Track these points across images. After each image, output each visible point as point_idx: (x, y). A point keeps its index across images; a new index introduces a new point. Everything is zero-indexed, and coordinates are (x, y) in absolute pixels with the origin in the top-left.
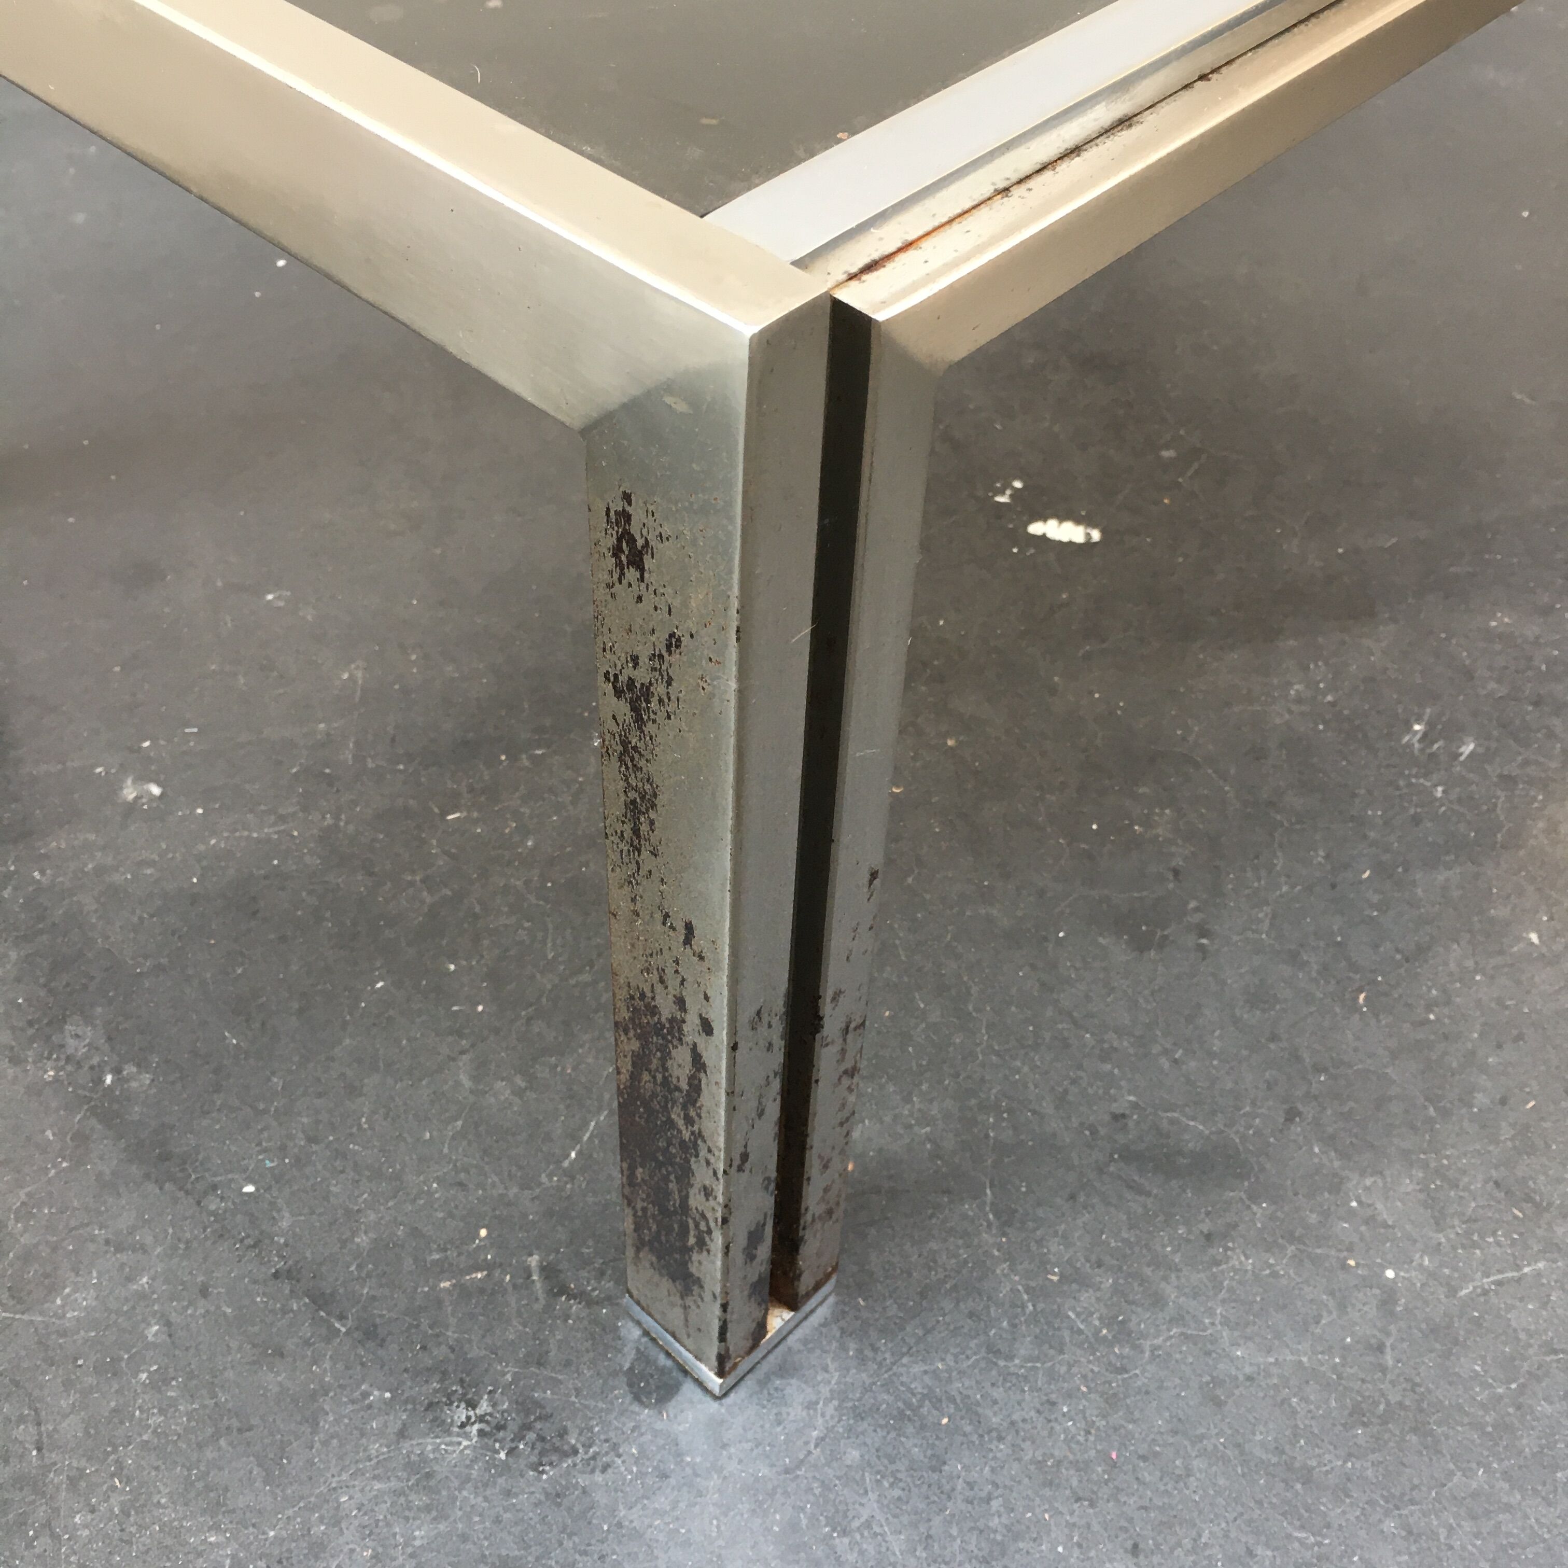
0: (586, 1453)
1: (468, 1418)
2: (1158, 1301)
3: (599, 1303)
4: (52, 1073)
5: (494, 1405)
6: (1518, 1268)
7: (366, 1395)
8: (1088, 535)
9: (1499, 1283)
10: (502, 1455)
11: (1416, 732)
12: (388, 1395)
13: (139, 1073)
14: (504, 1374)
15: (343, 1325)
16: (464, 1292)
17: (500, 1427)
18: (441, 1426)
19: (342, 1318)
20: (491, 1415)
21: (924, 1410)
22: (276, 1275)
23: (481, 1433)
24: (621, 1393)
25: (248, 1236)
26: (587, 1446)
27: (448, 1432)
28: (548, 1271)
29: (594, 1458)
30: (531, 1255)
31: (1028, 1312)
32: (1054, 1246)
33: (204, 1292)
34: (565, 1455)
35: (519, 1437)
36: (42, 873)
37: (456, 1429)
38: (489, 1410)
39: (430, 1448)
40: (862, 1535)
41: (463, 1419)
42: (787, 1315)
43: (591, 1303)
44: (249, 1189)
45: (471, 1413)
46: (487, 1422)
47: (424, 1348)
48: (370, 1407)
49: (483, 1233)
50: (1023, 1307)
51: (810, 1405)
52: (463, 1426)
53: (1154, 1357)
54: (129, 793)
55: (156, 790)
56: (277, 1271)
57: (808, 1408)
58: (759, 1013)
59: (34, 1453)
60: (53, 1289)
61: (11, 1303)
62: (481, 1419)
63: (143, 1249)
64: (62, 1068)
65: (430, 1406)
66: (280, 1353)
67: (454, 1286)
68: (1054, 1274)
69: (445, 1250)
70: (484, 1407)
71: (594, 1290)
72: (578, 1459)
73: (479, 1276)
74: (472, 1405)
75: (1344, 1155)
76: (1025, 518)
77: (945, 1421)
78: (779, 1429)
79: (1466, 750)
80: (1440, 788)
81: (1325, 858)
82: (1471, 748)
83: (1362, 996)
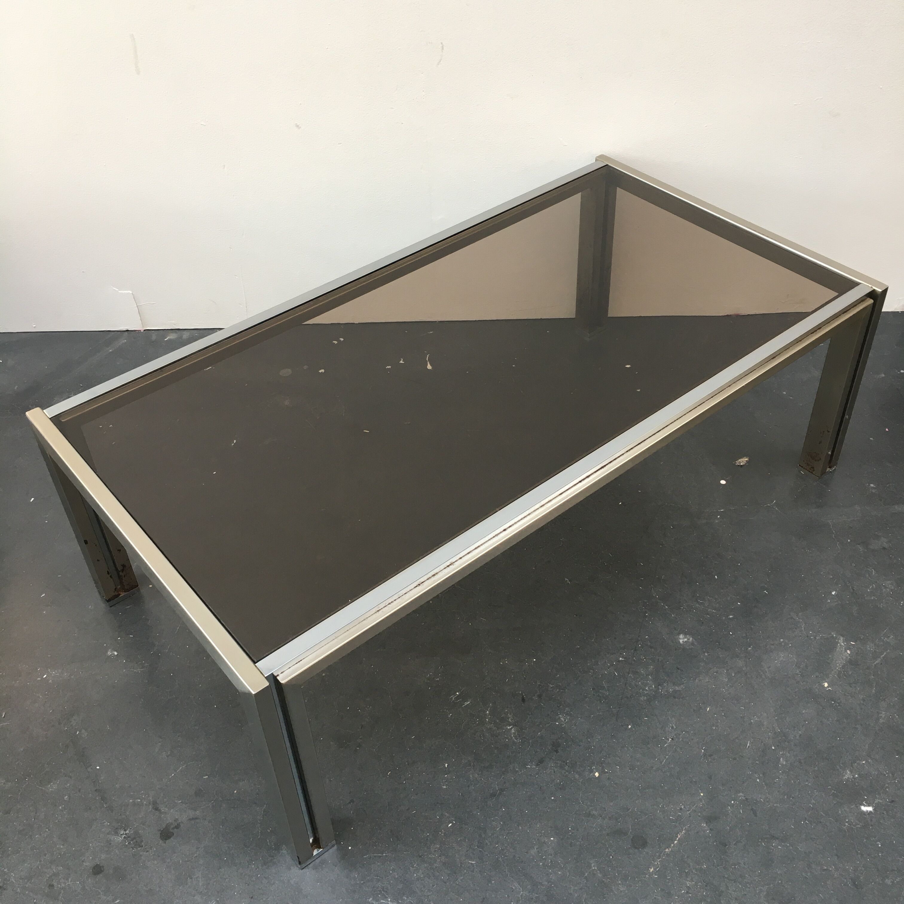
0: (145, 847)
1: (123, 833)
4: (66, 728)
5: (130, 832)
6: (383, 854)
7: (104, 823)
9: (375, 856)
10: (127, 844)
11: (456, 695)
12: (109, 824)
14: (135, 825)
15: (106, 805)
16: (134, 804)
17: (129, 837)
18: (116, 833)
19: (106, 803)
20: (128, 833)
21: (222, 855)
23: (125, 837)
24: (158, 835)
25: (93, 779)
26: (145, 846)
27: (118, 836)
29: (146, 849)
31: (258, 838)
33: (80, 790)
34: (140, 847)
35: (132, 840)
36: (82, 672)
37: (120, 835)
38: (129, 832)
39: (112, 838)
40: (194, 880)
41: (122, 833)
44: (98, 768)
45: (124, 832)
46: (127, 835)
47: (120, 815)
48: (104, 826)
52: (121, 835)
54: (109, 653)
55: (116, 653)
56: (97, 789)
57: (197, 849)
59: (33, 820)
60: (49, 782)
61: (40, 784)
62: (126, 834)
63: (71, 777)
64: (69, 728)
65: (116, 829)
66: (90, 809)
67: (133, 802)
68: (269, 830)
70: (127, 832)
71: (163, 810)
72: (142, 848)
73: (139, 800)
74: (125, 830)
77: (226, 859)
78: (188, 852)
79: (466, 704)
80: (451, 714)
81: (405, 730)
82: (468, 703)
83: (389, 773)
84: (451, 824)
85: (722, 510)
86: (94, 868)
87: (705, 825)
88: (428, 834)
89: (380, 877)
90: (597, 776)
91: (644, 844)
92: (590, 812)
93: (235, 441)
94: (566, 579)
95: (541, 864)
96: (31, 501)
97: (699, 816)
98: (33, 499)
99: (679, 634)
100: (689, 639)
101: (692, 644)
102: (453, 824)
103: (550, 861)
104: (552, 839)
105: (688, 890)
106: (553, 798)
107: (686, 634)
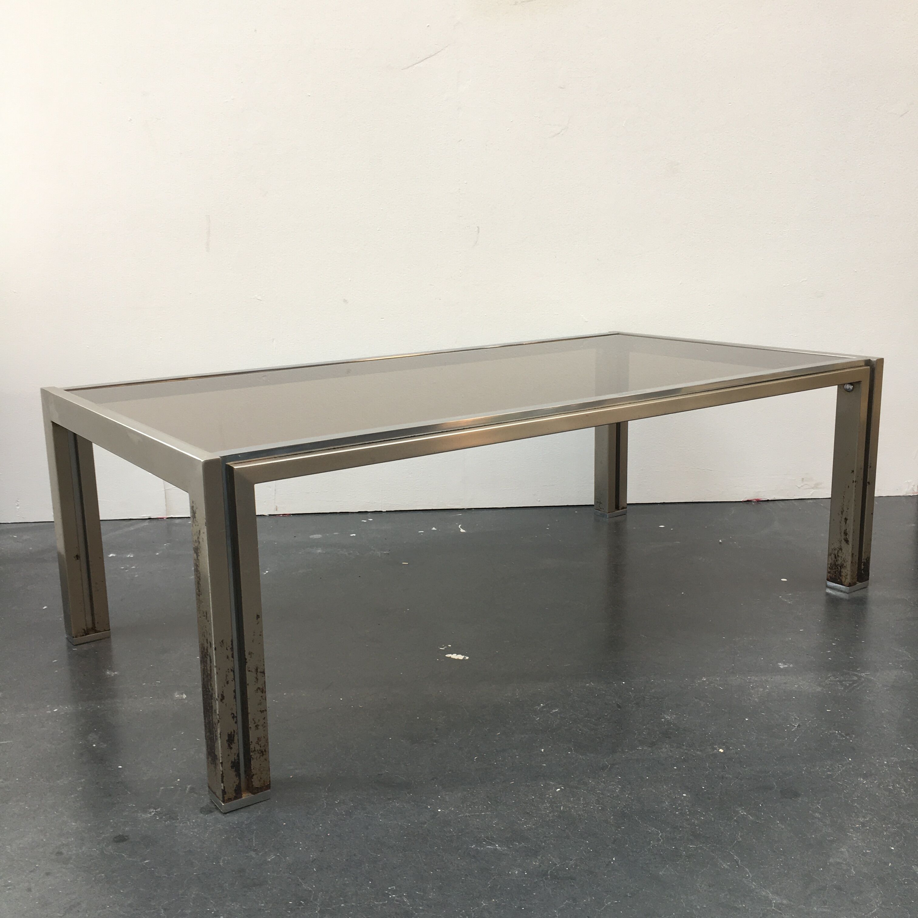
1: (153, 811)
2: (365, 809)
3: (202, 795)
4: (81, 742)
5: (161, 810)
6: (481, 813)
8: (464, 658)
9: (472, 815)
10: (158, 819)
11: (541, 706)
12: (134, 805)
13: (104, 745)
14: (168, 805)
15: (130, 793)
16: (166, 790)
17: (160, 814)
18: (145, 812)
19: (131, 791)
21: (280, 822)
23: (155, 814)
24: (197, 811)
25: (115, 775)
26: (182, 819)
27: (147, 813)
28: (192, 788)
29: (182, 821)
30: (189, 785)
32: (341, 797)
33: (97, 783)
34: (175, 820)
35: (165, 816)
36: (101, 706)
37: (149, 813)
39: (139, 815)
40: (246, 841)
42: (251, 795)
43: (199, 795)
44: (120, 767)
46: (158, 812)
47: (149, 798)
48: (128, 807)
49: (179, 780)
50: (324, 806)
51: (248, 818)
52: (151, 812)
56: (119, 782)
58: (222, 641)
60: (59, 779)
63: (86, 775)
64: (84, 742)
65: (144, 808)
66: (110, 796)
67: (164, 788)
69: (166, 782)
70: (159, 810)
72: (178, 821)
73: (172, 787)
74: (156, 809)
75: (444, 787)
76: (447, 653)
77: (284, 824)
79: (554, 711)
80: (538, 718)
81: (487, 729)
82: (556, 710)
83: (476, 757)
84: (559, 789)
85: (790, 594)
86: (116, 837)
87: (862, 779)
88: (533, 797)
89: (480, 829)
90: (722, 752)
91: (796, 795)
92: (722, 775)
93: (267, 572)
94: (641, 635)
95: (677, 813)
96: (44, 608)
97: (853, 774)
98: (45, 607)
99: (777, 663)
100: (789, 666)
101: (795, 668)
102: (561, 789)
103: (688, 811)
104: (684, 795)
105: (863, 824)
106: (675, 768)
107: (784, 663)
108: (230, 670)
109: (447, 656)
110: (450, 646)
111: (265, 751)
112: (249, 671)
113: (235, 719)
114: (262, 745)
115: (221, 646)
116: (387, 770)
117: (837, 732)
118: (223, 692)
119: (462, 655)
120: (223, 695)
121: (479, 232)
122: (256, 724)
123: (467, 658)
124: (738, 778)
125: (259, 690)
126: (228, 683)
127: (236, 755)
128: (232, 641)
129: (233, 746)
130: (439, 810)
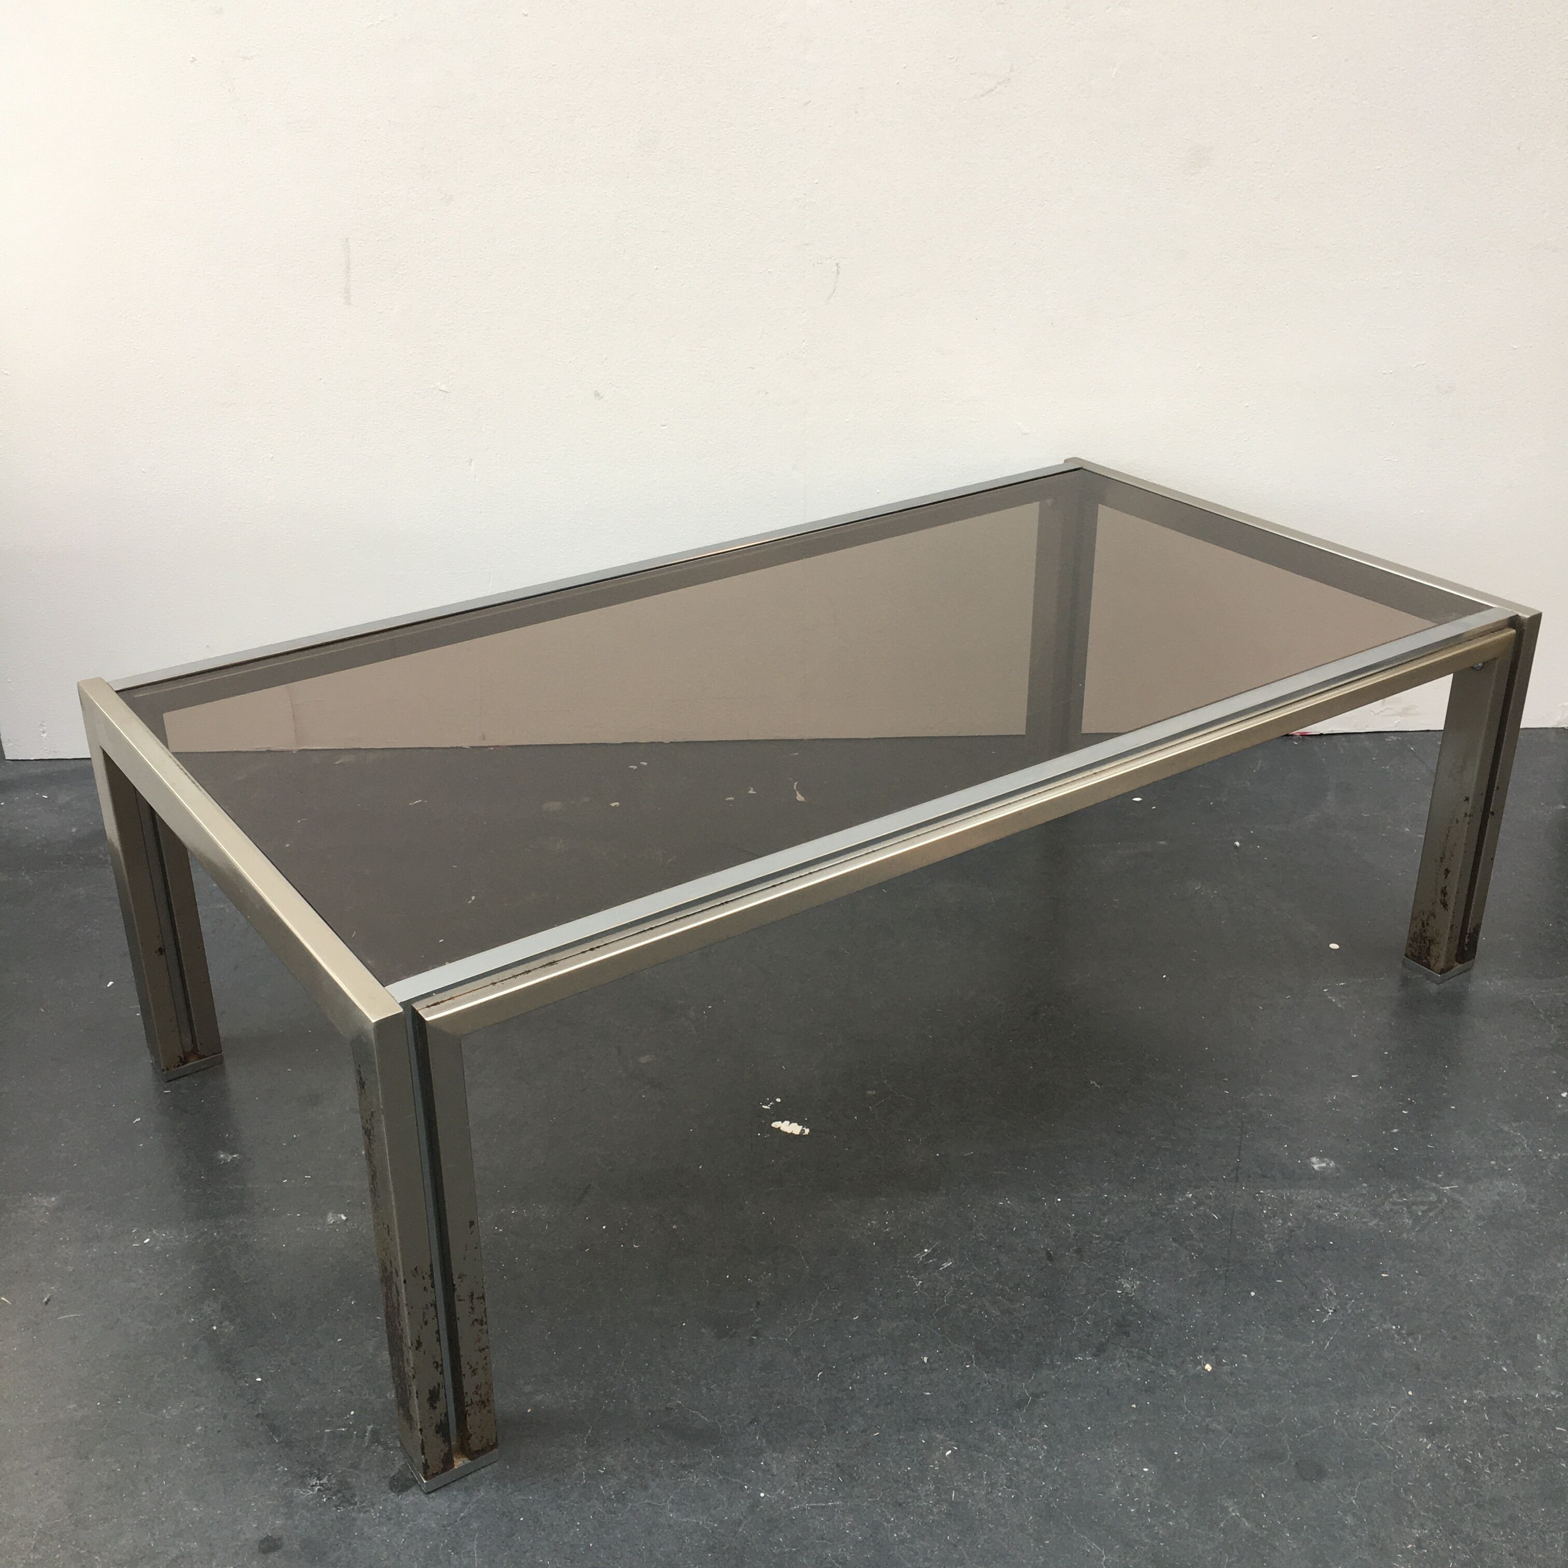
0: (360, 1505)
1: (316, 1483)
2: (645, 1488)
3: (391, 1449)
4: (192, 1320)
5: (329, 1480)
6: (827, 1502)
7: (277, 1467)
8: (803, 1131)
9: (813, 1507)
10: (325, 1500)
11: (925, 1252)
12: (286, 1469)
13: (230, 1325)
14: (338, 1469)
15: (278, 1440)
16: (334, 1435)
17: (329, 1489)
18: (304, 1485)
19: (279, 1436)
20: (326, 1484)
21: (515, 1514)
22: (258, 1416)
23: (319, 1490)
24: (384, 1485)
25: (251, 1398)
26: (362, 1502)
27: (306, 1487)
28: (374, 1432)
29: (362, 1507)
30: (369, 1425)
31: (582, 1483)
32: (608, 1459)
33: (225, 1417)
34: (351, 1504)
35: (335, 1494)
36: (219, 1233)
37: (309, 1487)
38: (326, 1482)
39: (295, 1492)
40: (464, 1555)
41: (314, 1483)
42: (467, 1461)
43: (387, 1448)
44: (259, 1379)
45: (318, 1482)
46: (323, 1487)
47: (308, 1454)
48: (277, 1472)
49: (352, 1413)
50: (582, 1480)
51: (465, 1504)
52: (313, 1486)
53: (630, 1510)
56: (258, 1414)
58: (416, 1269)
59: (135, 1466)
60: (164, 1406)
61: (146, 1408)
62: (321, 1485)
63: (206, 1396)
64: (198, 1319)
65: (302, 1477)
66: (247, 1445)
67: (331, 1432)
68: (603, 1470)
69: (332, 1417)
70: (325, 1480)
71: (391, 1443)
72: (356, 1507)
73: (343, 1430)
74: (319, 1479)
75: (769, 1442)
76: (773, 1118)
77: (522, 1519)
78: (447, 1510)
79: (946, 1265)
80: (920, 1282)
81: (838, 1307)
82: (949, 1264)
83: (820, 1374)
84: (950, 1452)
85: (1342, 984)
86: (262, 1542)
87: (1425, 1440)
88: (909, 1469)
89: (826, 1540)
90: (1209, 1370)
91: (1321, 1473)
92: (1207, 1425)
93: (473, 898)
94: (1091, 1082)
95: (1132, 1510)
96: (108, 986)
97: (1412, 1427)
98: (111, 983)
99: (1309, 1157)
100: (1328, 1164)
101: (1337, 1170)
102: (954, 1452)
103: (1148, 1505)
104: (1146, 1470)
105: (1419, 1543)
106: (1134, 1406)
107: (1321, 1157)
108: (429, 1305)
109: (776, 1125)
110: (778, 1100)
111: (488, 1400)
112: (460, 1300)
113: (440, 1369)
114: (483, 1394)
115: (413, 1276)
116: (679, 1400)
117: (1394, 1327)
118: (419, 1337)
119: (799, 1125)
120: (419, 1340)
121: (838, 273)
122: (472, 1369)
123: (807, 1131)
124: (1230, 1432)
125: (475, 1323)
126: (426, 1323)
127: (443, 1415)
128: (431, 1266)
129: (438, 1405)
130: (762, 1495)
